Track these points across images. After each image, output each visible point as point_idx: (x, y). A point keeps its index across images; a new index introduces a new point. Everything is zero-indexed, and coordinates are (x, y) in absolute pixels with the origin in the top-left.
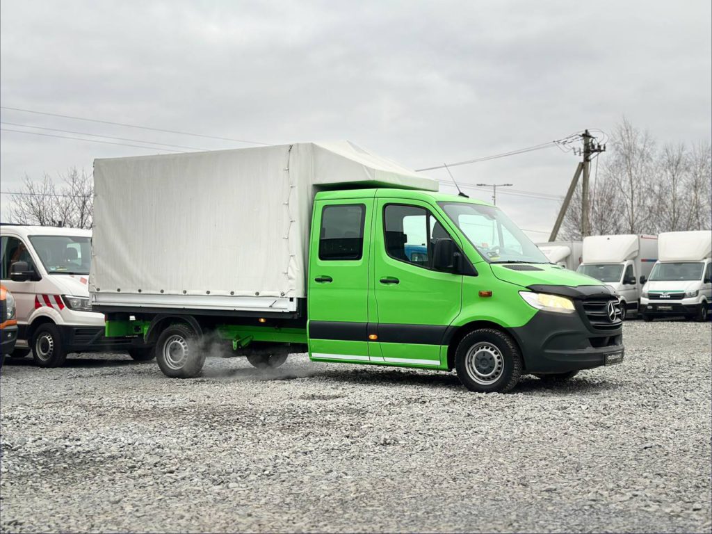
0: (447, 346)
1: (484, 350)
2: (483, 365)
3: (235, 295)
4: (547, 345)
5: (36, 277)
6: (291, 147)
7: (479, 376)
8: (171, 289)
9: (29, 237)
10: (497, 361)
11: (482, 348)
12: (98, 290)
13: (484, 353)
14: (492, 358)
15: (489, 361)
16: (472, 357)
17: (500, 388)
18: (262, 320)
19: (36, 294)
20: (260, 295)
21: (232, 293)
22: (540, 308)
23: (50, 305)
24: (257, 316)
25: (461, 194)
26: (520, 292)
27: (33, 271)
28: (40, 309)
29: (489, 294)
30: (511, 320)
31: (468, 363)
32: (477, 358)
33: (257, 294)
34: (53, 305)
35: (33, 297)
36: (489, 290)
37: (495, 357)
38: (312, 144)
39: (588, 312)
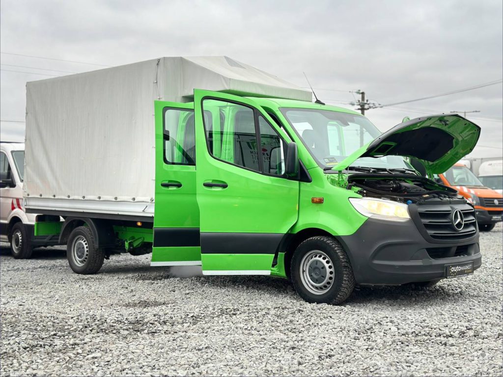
0: (284, 253)
1: (317, 258)
2: (316, 274)
3: (118, 200)
4: (375, 255)
5: (12, 185)
6: (159, 60)
7: (312, 285)
8: (75, 195)
9: (12, 152)
10: (328, 270)
11: (315, 257)
12: (28, 195)
13: (317, 261)
14: (324, 267)
15: (321, 270)
16: (307, 265)
17: (331, 299)
18: (139, 224)
19: (13, 198)
20: (136, 201)
21: (116, 198)
22: (369, 216)
23: (20, 208)
24: (136, 220)
25: (318, 102)
26: (350, 199)
27: (10, 180)
28: (15, 210)
29: (321, 201)
30: (341, 228)
31: (303, 271)
32: (310, 266)
33: (134, 199)
34: (22, 207)
35: (10, 201)
36: (320, 196)
37: (327, 266)
38: (181, 57)
39: (426, 221)
